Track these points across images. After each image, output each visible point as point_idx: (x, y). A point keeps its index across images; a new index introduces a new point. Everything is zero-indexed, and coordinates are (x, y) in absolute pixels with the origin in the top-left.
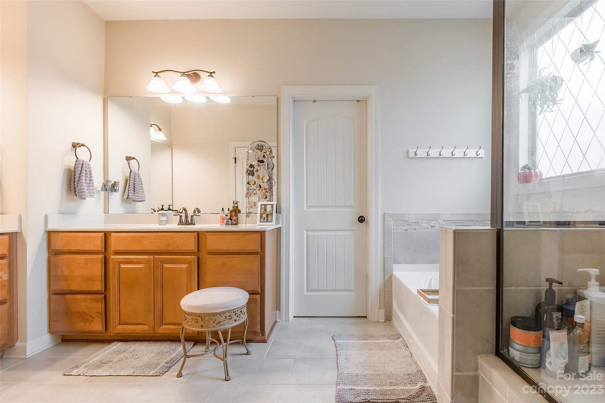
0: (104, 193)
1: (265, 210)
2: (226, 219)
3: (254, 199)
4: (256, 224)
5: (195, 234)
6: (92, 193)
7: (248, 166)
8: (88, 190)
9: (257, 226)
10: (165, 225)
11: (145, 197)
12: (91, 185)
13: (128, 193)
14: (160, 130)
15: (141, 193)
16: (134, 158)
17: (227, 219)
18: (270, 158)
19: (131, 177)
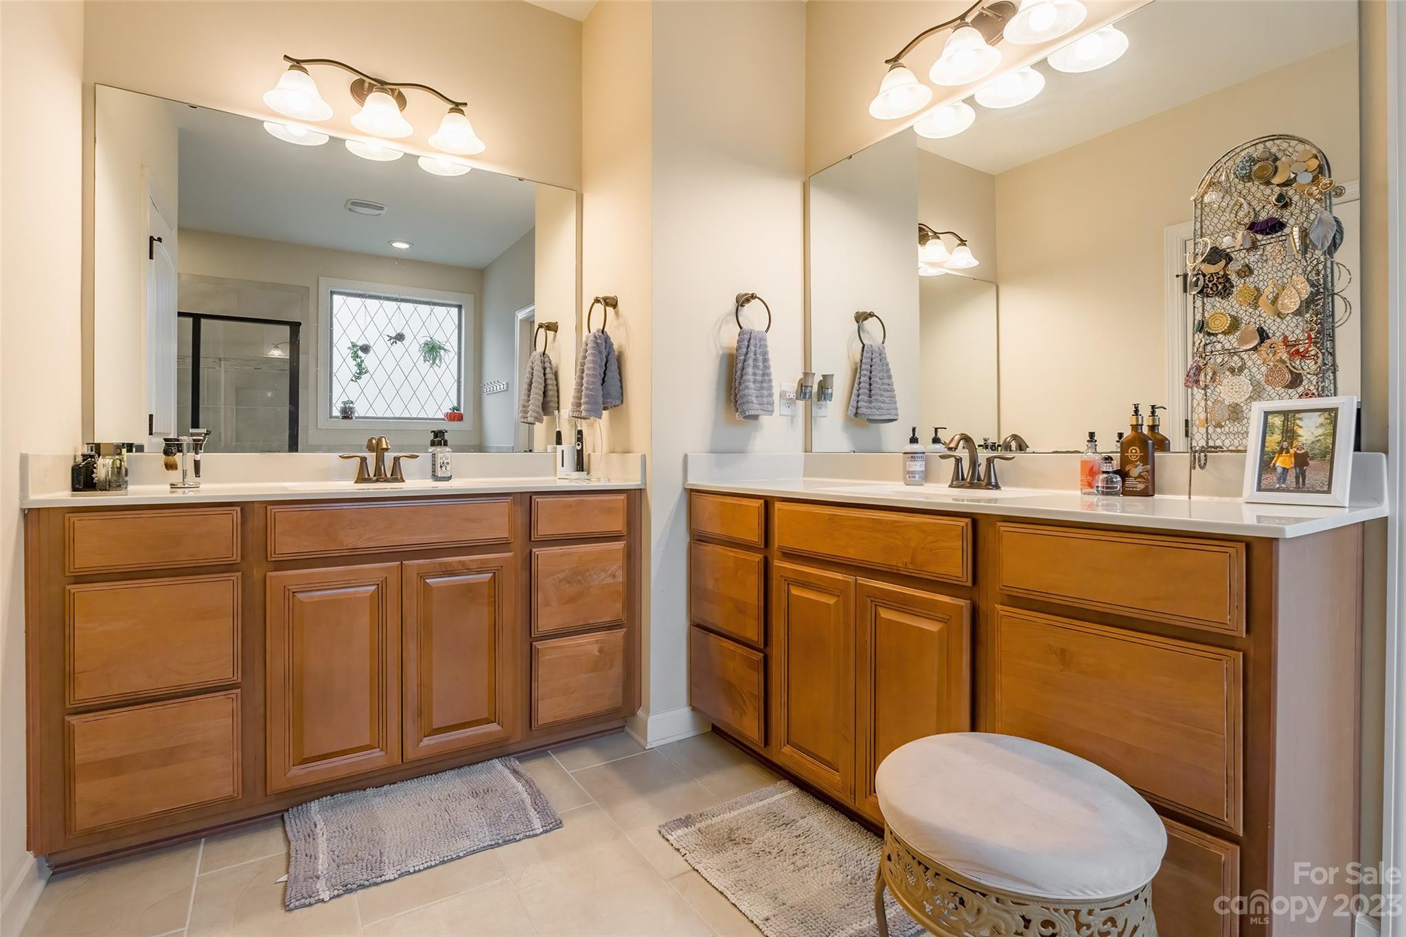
0: (806, 403)
1: (1289, 434)
2: (1104, 472)
3: (1231, 390)
4: (1240, 495)
5: (963, 522)
6: (768, 404)
7: (1200, 259)
8: (760, 399)
9: (1245, 507)
10: (922, 485)
11: (897, 409)
12: (765, 385)
13: (858, 402)
14: (963, 242)
15: (886, 399)
16: (871, 315)
17: (1107, 472)
18: (1319, 200)
19: (864, 361)
